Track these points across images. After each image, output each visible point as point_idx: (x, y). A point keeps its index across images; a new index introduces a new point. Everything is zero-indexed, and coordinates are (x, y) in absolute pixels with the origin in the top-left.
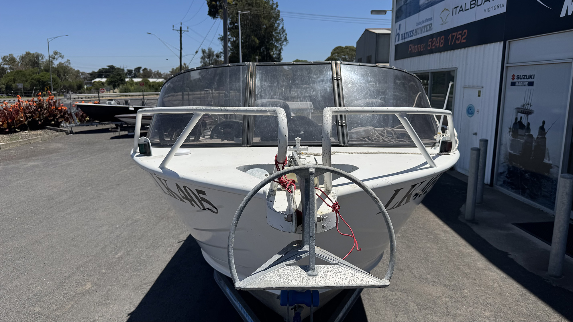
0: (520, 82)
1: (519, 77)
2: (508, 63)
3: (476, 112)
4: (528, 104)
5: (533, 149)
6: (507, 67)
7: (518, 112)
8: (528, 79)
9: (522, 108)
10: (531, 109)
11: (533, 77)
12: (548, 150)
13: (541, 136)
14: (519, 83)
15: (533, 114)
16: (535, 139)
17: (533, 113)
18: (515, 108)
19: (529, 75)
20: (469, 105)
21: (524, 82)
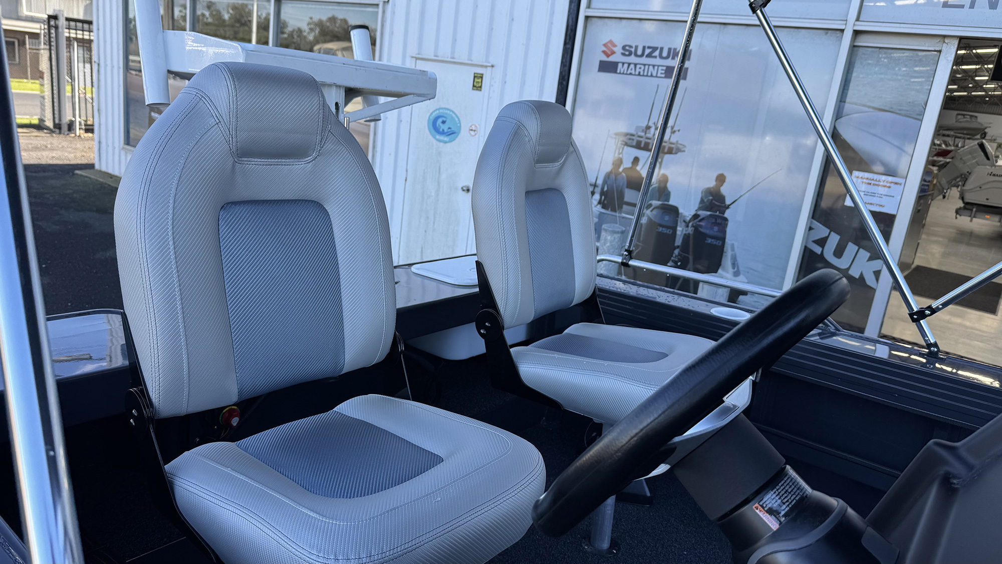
0: (636, 65)
1: (633, 50)
2: (589, 8)
3: (464, 132)
5: (678, 241)
6: (587, 17)
7: (626, 144)
8: (667, 57)
9: (642, 134)
10: (673, 140)
12: (733, 250)
13: (709, 213)
14: (632, 66)
15: (679, 154)
16: (688, 219)
17: (684, 151)
18: (616, 134)
19: (670, 49)
20: (436, 110)
21: (651, 67)
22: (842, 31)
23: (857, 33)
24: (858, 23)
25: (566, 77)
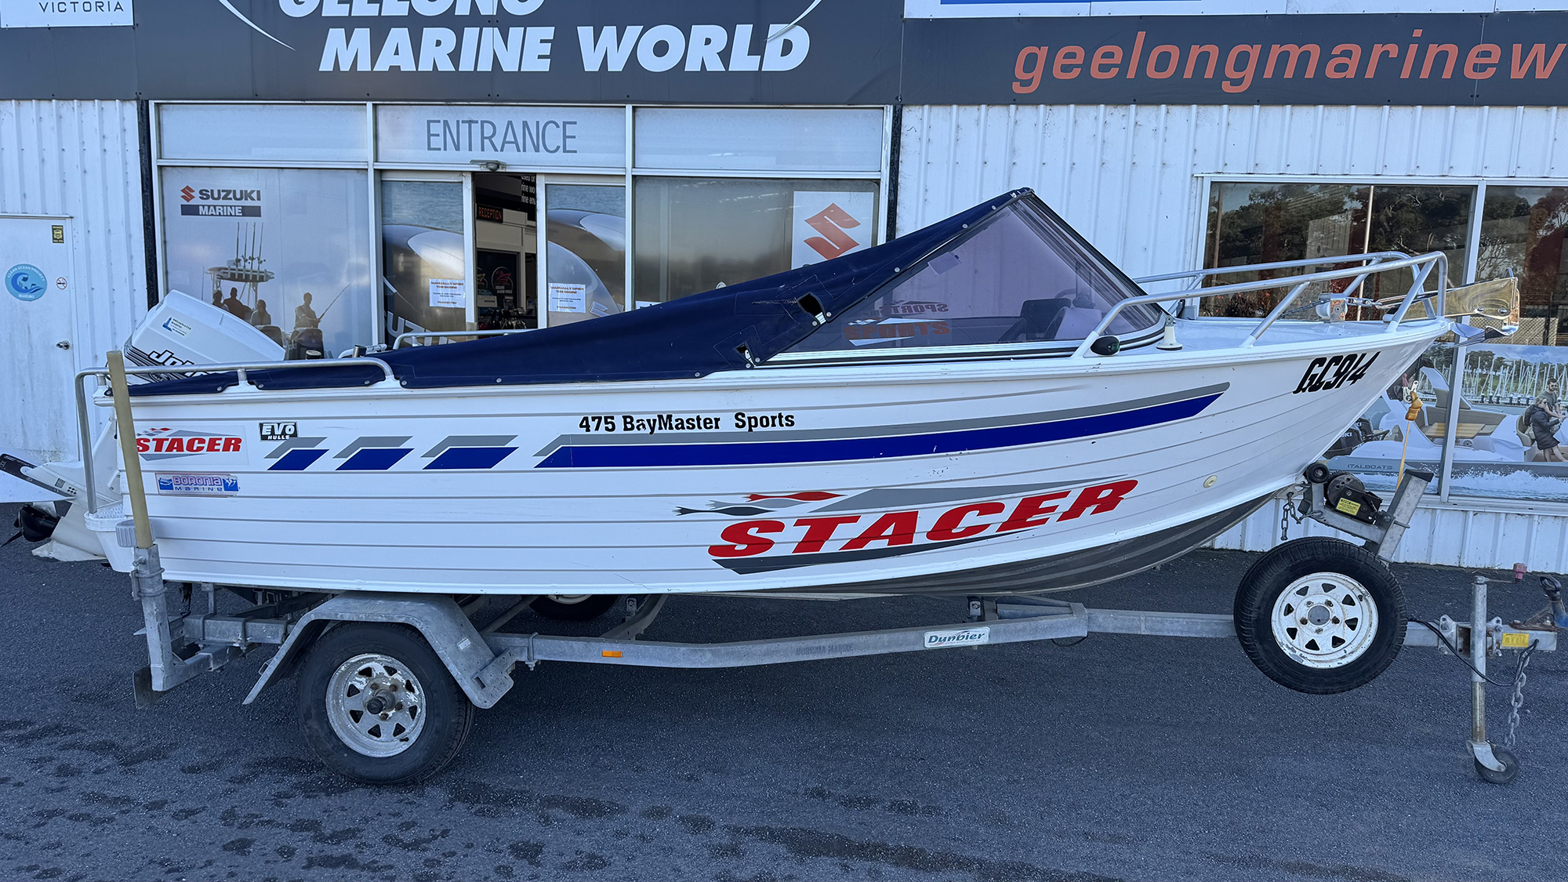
0: (215, 207)
1: (210, 194)
2: (161, 158)
3: (55, 285)
4: (252, 259)
6: (160, 167)
7: (222, 278)
8: (241, 199)
9: (235, 267)
10: (260, 270)
11: (254, 195)
13: (305, 328)
14: (212, 208)
15: (271, 280)
16: (290, 336)
17: (273, 278)
18: (210, 270)
19: (241, 191)
20: (13, 268)
21: (229, 208)
22: (367, 169)
23: (379, 172)
24: (375, 164)
25: (151, 222)
